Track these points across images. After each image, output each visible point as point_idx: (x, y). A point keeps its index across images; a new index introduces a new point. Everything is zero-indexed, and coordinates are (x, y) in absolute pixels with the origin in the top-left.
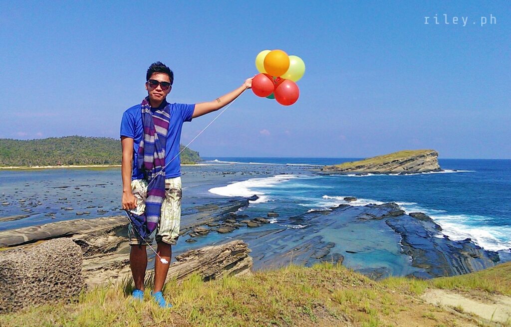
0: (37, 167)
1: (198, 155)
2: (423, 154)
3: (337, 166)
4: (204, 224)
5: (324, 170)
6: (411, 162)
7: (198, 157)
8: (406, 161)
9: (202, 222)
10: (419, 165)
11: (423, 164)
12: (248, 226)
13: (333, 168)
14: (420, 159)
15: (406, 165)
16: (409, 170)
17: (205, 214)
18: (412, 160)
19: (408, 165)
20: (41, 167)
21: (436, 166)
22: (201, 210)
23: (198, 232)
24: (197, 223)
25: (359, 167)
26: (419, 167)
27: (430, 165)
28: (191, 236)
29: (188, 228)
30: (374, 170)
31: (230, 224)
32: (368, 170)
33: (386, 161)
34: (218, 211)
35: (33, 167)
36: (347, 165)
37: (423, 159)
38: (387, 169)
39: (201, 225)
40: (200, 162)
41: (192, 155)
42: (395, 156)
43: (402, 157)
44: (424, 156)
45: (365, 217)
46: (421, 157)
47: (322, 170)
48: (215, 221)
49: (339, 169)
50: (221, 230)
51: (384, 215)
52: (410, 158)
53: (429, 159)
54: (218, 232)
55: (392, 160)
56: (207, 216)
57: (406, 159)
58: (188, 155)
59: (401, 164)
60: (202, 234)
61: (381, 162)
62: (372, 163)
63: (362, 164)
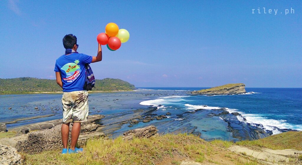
0: (59, 92)
1: (134, 86)
2: (238, 85)
3: (198, 91)
4: (137, 118)
5: (192, 93)
6: (233, 89)
7: (134, 87)
8: (230, 89)
9: (136, 117)
10: (236, 90)
11: (238, 90)
12: (157, 119)
13: (196, 92)
14: (237, 88)
15: (230, 90)
16: (232, 93)
17: (137, 114)
18: (233, 88)
19: (231, 90)
20: (61, 92)
21: (244, 91)
22: (135, 112)
23: (134, 122)
24: (133, 118)
25: (209, 92)
26: (236, 91)
27: (241, 91)
28: (131, 124)
29: (129, 120)
30: (216, 93)
31: (149, 118)
32: (213, 93)
33: (221, 89)
34: (143, 112)
35: (57, 92)
36: (203, 91)
37: (238, 88)
38: (222, 92)
39: (135, 119)
40: (135, 89)
41: (131, 86)
42: (225, 86)
43: (229, 87)
44: (238, 86)
45: (211, 114)
46: (237, 87)
47: (191, 93)
48: (142, 117)
49: (200, 93)
50: (144, 121)
51: (220, 114)
52: (232, 87)
53: (241, 88)
54: (143, 122)
55: (224, 88)
56: (138, 115)
57: (230, 88)
58: (129, 86)
59: (228, 90)
60: (136, 123)
61: (219, 89)
62: (214, 90)
63: (210, 90)
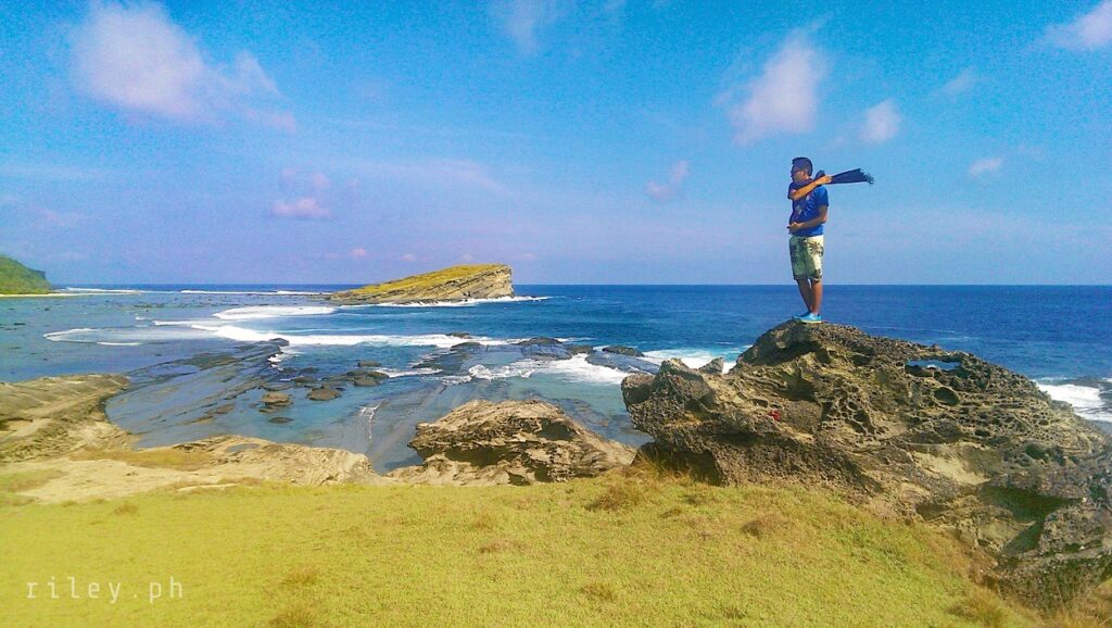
2: (491, 271)
3: (355, 292)
6: (475, 284)
8: (467, 282)
10: (486, 287)
11: (491, 286)
13: (347, 295)
14: (487, 279)
15: (466, 288)
16: (472, 296)
18: (476, 280)
19: (469, 288)
21: (510, 289)
25: (394, 293)
26: (487, 292)
27: (500, 287)
30: (418, 297)
32: (410, 298)
33: (439, 282)
37: (491, 278)
38: (440, 294)
42: (450, 274)
43: (461, 275)
44: (492, 274)
46: (488, 275)
47: (328, 299)
49: (361, 297)
52: (472, 276)
53: (500, 278)
55: (446, 281)
57: (466, 279)
59: (459, 286)
61: (429, 284)
62: (414, 285)
63: (399, 288)
